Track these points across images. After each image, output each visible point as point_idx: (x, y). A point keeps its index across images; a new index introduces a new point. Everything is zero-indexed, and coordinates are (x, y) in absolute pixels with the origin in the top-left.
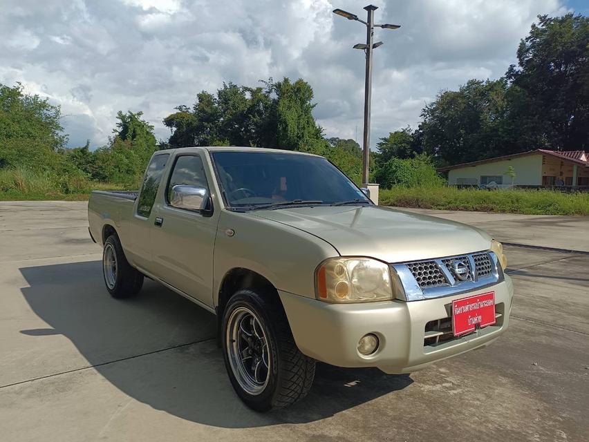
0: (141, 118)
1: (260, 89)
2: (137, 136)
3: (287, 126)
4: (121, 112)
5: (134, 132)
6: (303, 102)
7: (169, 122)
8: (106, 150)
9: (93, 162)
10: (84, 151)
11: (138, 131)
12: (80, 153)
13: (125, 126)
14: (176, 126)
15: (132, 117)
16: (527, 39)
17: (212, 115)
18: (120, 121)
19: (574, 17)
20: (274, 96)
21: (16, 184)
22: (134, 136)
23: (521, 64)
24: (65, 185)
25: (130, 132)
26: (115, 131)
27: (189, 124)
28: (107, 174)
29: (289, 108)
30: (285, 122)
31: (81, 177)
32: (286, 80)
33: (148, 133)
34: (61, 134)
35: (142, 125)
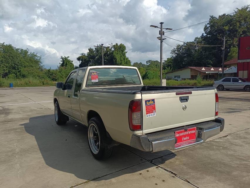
0: (69, 59)
1: (109, 47)
2: (67, 65)
3: (116, 60)
4: (62, 57)
5: (66, 63)
6: (123, 51)
7: (79, 59)
8: (56, 70)
9: (52, 74)
10: (49, 71)
11: (68, 63)
12: (48, 72)
13: (63, 61)
14: (81, 61)
15: (66, 58)
16: (208, 24)
17: (93, 56)
18: (61, 60)
19: (226, 15)
20: (113, 49)
21: (30, 82)
22: (66, 65)
23: (206, 33)
24: (43, 82)
25: (65, 63)
26: (60, 63)
27: (85, 60)
28: (57, 78)
29: (117, 54)
30: (116, 59)
31: (48, 80)
32: (117, 44)
33: (71, 63)
34: (42, 65)
35: (69, 61)
